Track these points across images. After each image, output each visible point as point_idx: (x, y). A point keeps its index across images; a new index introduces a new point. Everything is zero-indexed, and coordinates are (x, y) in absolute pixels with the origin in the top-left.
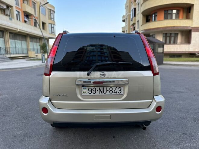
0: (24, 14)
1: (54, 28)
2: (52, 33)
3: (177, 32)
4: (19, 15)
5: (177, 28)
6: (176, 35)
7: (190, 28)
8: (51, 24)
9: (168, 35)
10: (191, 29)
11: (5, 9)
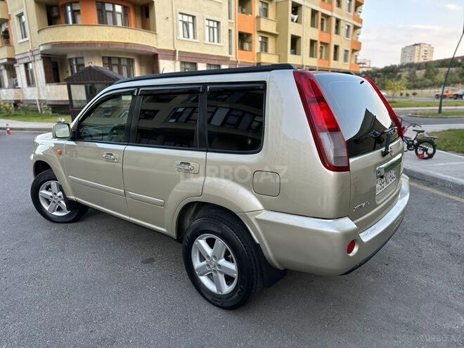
3: (132, 57)
5: (133, 48)
6: (130, 62)
7: (154, 51)
9: (124, 62)
10: (157, 52)
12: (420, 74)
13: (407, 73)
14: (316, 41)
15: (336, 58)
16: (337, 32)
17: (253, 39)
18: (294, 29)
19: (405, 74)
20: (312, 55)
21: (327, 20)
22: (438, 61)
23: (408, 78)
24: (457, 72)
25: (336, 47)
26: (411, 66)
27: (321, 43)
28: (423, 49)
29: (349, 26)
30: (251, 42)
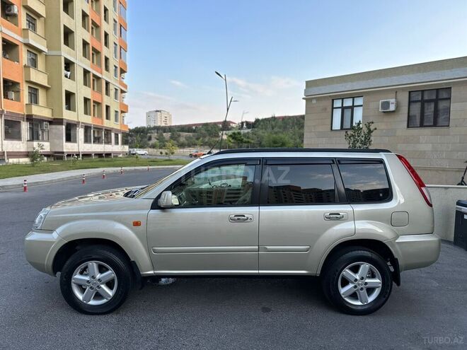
12: (167, 135)
13: (156, 134)
14: (89, 99)
15: (108, 118)
16: (107, 93)
17: (21, 88)
18: (67, 85)
19: (154, 135)
20: (86, 113)
21: (97, 81)
22: (179, 126)
23: (157, 139)
24: (193, 136)
25: (107, 107)
26: (157, 128)
27: (94, 102)
28: (163, 116)
29: (116, 89)
30: (19, 92)
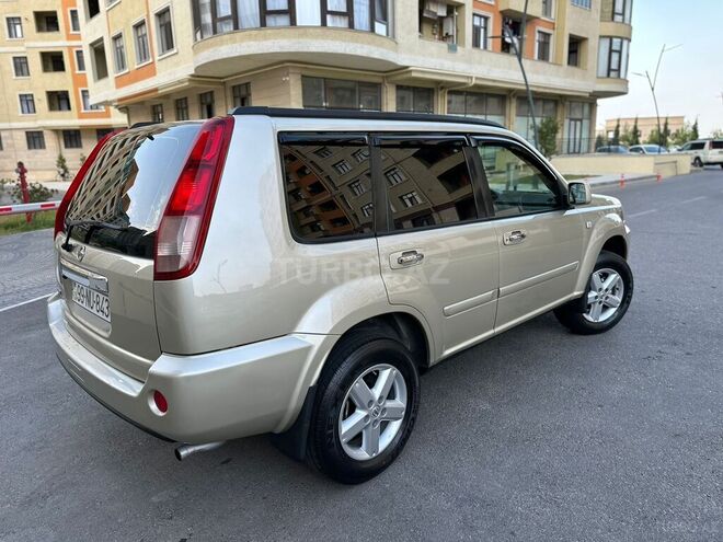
0: (504, 19)
1: (620, 52)
2: (608, 75)
4: (485, 28)
8: (611, 38)
11: (441, 18)
